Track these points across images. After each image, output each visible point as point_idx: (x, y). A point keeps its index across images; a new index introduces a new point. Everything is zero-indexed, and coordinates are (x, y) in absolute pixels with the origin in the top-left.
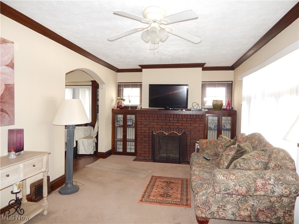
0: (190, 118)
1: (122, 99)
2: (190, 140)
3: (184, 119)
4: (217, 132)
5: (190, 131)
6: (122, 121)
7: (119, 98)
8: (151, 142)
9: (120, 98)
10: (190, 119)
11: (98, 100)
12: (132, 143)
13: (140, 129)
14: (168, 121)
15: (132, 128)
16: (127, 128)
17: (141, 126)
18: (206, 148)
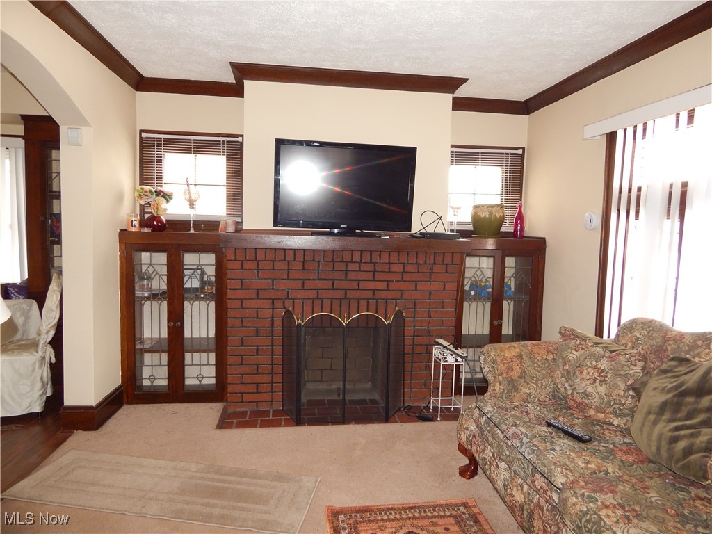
0: (416, 263)
1: (158, 193)
2: (414, 336)
3: (394, 268)
4: (492, 305)
5: (415, 308)
6: (165, 278)
7: (147, 188)
8: (279, 350)
9: (151, 188)
10: (416, 266)
11: (57, 195)
12: (204, 355)
13: (237, 304)
14: (341, 276)
15: (203, 303)
16: (186, 303)
17: (240, 294)
18: (521, 377)
